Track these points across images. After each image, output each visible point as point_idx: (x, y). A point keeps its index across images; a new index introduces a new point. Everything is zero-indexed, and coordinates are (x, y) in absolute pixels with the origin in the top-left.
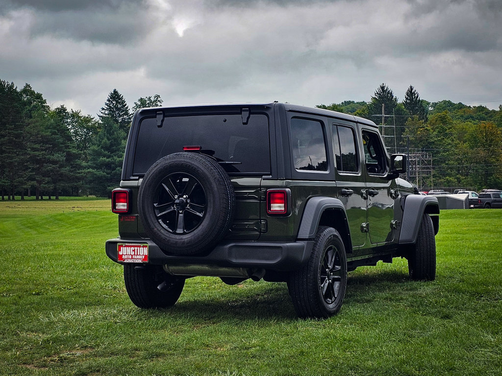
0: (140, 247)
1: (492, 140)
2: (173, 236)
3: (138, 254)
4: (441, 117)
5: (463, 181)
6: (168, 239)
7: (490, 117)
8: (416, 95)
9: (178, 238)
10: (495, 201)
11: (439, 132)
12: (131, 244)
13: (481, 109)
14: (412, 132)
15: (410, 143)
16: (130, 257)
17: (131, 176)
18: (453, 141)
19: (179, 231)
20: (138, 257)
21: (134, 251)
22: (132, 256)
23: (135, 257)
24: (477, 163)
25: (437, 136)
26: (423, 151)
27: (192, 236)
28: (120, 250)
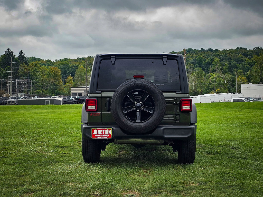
0: (106, 130)
1: (57, 74)
2: (134, 124)
3: (105, 134)
4: (35, 64)
5: (44, 92)
6: (132, 125)
7: (52, 64)
8: (24, 54)
9: (137, 125)
10: (68, 101)
11: (34, 70)
12: (100, 129)
13: (48, 61)
14: (22, 70)
15: (22, 75)
16: (100, 135)
17: (96, 91)
18: (40, 74)
19: (138, 121)
20: (105, 135)
21: (102, 132)
22: (101, 135)
23: (103, 136)
24: (50, 84)
25: (33, 72)
26: (27, 78)
27: (146, 124)
28: (93, 132)
